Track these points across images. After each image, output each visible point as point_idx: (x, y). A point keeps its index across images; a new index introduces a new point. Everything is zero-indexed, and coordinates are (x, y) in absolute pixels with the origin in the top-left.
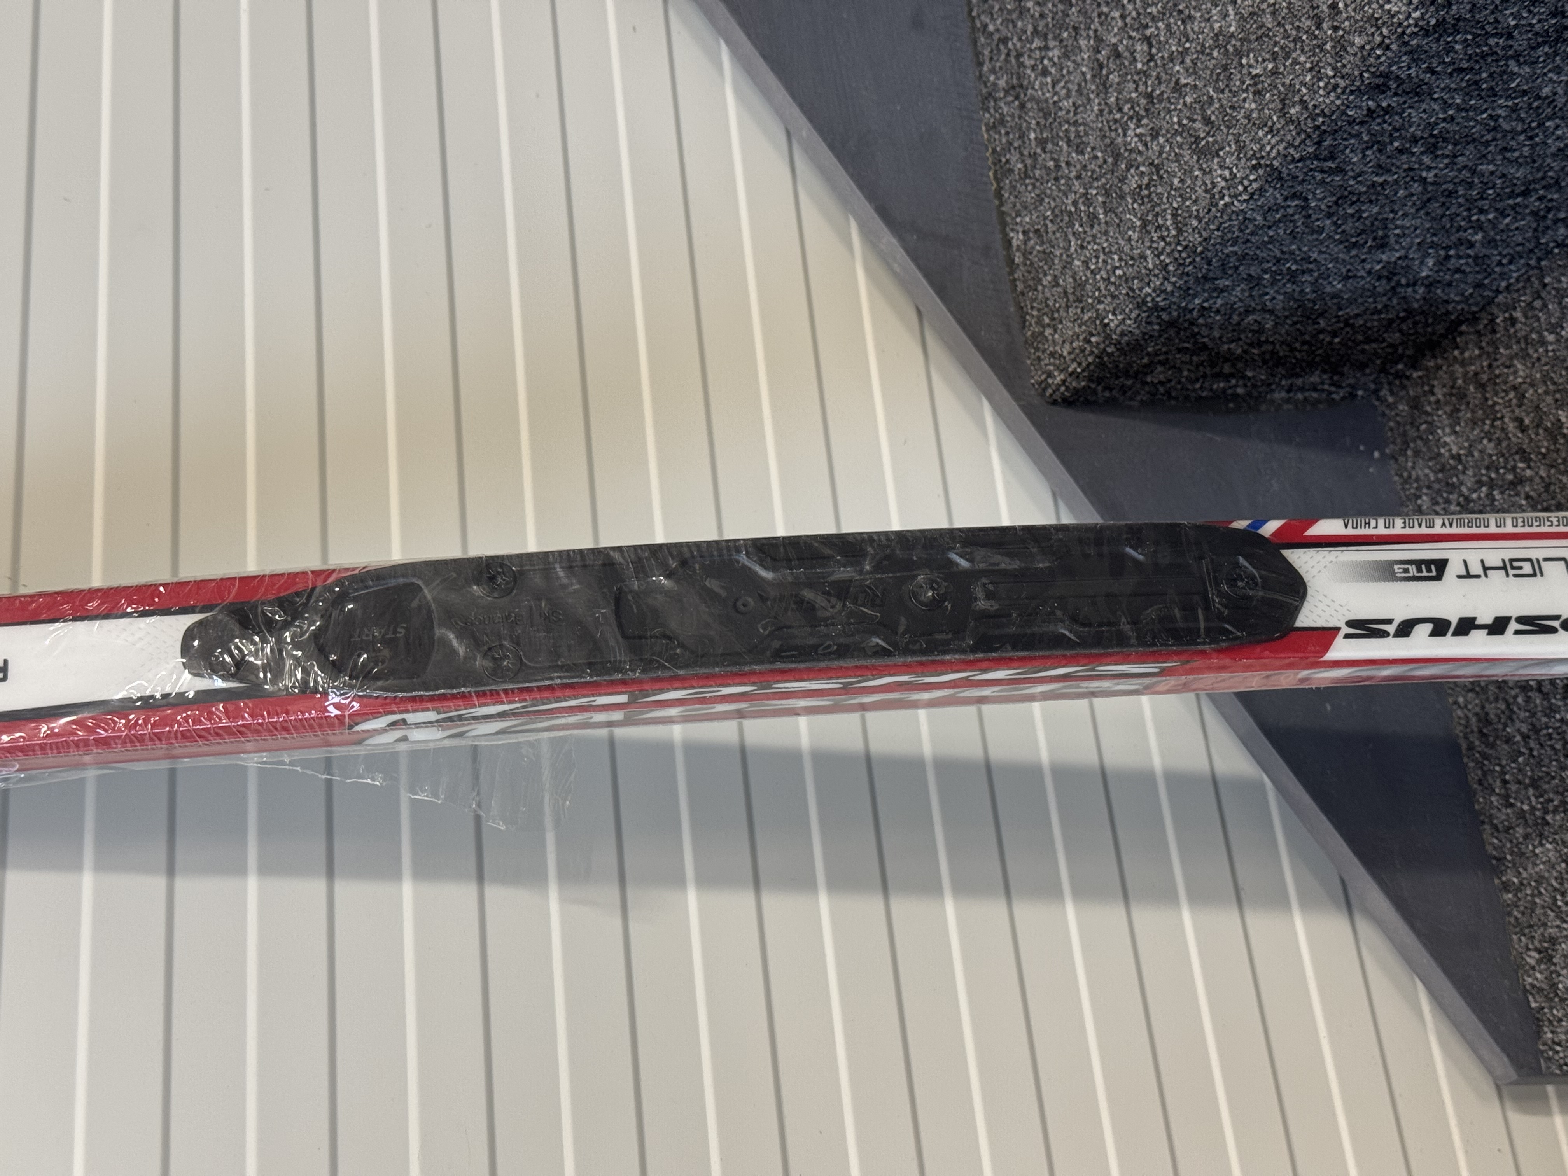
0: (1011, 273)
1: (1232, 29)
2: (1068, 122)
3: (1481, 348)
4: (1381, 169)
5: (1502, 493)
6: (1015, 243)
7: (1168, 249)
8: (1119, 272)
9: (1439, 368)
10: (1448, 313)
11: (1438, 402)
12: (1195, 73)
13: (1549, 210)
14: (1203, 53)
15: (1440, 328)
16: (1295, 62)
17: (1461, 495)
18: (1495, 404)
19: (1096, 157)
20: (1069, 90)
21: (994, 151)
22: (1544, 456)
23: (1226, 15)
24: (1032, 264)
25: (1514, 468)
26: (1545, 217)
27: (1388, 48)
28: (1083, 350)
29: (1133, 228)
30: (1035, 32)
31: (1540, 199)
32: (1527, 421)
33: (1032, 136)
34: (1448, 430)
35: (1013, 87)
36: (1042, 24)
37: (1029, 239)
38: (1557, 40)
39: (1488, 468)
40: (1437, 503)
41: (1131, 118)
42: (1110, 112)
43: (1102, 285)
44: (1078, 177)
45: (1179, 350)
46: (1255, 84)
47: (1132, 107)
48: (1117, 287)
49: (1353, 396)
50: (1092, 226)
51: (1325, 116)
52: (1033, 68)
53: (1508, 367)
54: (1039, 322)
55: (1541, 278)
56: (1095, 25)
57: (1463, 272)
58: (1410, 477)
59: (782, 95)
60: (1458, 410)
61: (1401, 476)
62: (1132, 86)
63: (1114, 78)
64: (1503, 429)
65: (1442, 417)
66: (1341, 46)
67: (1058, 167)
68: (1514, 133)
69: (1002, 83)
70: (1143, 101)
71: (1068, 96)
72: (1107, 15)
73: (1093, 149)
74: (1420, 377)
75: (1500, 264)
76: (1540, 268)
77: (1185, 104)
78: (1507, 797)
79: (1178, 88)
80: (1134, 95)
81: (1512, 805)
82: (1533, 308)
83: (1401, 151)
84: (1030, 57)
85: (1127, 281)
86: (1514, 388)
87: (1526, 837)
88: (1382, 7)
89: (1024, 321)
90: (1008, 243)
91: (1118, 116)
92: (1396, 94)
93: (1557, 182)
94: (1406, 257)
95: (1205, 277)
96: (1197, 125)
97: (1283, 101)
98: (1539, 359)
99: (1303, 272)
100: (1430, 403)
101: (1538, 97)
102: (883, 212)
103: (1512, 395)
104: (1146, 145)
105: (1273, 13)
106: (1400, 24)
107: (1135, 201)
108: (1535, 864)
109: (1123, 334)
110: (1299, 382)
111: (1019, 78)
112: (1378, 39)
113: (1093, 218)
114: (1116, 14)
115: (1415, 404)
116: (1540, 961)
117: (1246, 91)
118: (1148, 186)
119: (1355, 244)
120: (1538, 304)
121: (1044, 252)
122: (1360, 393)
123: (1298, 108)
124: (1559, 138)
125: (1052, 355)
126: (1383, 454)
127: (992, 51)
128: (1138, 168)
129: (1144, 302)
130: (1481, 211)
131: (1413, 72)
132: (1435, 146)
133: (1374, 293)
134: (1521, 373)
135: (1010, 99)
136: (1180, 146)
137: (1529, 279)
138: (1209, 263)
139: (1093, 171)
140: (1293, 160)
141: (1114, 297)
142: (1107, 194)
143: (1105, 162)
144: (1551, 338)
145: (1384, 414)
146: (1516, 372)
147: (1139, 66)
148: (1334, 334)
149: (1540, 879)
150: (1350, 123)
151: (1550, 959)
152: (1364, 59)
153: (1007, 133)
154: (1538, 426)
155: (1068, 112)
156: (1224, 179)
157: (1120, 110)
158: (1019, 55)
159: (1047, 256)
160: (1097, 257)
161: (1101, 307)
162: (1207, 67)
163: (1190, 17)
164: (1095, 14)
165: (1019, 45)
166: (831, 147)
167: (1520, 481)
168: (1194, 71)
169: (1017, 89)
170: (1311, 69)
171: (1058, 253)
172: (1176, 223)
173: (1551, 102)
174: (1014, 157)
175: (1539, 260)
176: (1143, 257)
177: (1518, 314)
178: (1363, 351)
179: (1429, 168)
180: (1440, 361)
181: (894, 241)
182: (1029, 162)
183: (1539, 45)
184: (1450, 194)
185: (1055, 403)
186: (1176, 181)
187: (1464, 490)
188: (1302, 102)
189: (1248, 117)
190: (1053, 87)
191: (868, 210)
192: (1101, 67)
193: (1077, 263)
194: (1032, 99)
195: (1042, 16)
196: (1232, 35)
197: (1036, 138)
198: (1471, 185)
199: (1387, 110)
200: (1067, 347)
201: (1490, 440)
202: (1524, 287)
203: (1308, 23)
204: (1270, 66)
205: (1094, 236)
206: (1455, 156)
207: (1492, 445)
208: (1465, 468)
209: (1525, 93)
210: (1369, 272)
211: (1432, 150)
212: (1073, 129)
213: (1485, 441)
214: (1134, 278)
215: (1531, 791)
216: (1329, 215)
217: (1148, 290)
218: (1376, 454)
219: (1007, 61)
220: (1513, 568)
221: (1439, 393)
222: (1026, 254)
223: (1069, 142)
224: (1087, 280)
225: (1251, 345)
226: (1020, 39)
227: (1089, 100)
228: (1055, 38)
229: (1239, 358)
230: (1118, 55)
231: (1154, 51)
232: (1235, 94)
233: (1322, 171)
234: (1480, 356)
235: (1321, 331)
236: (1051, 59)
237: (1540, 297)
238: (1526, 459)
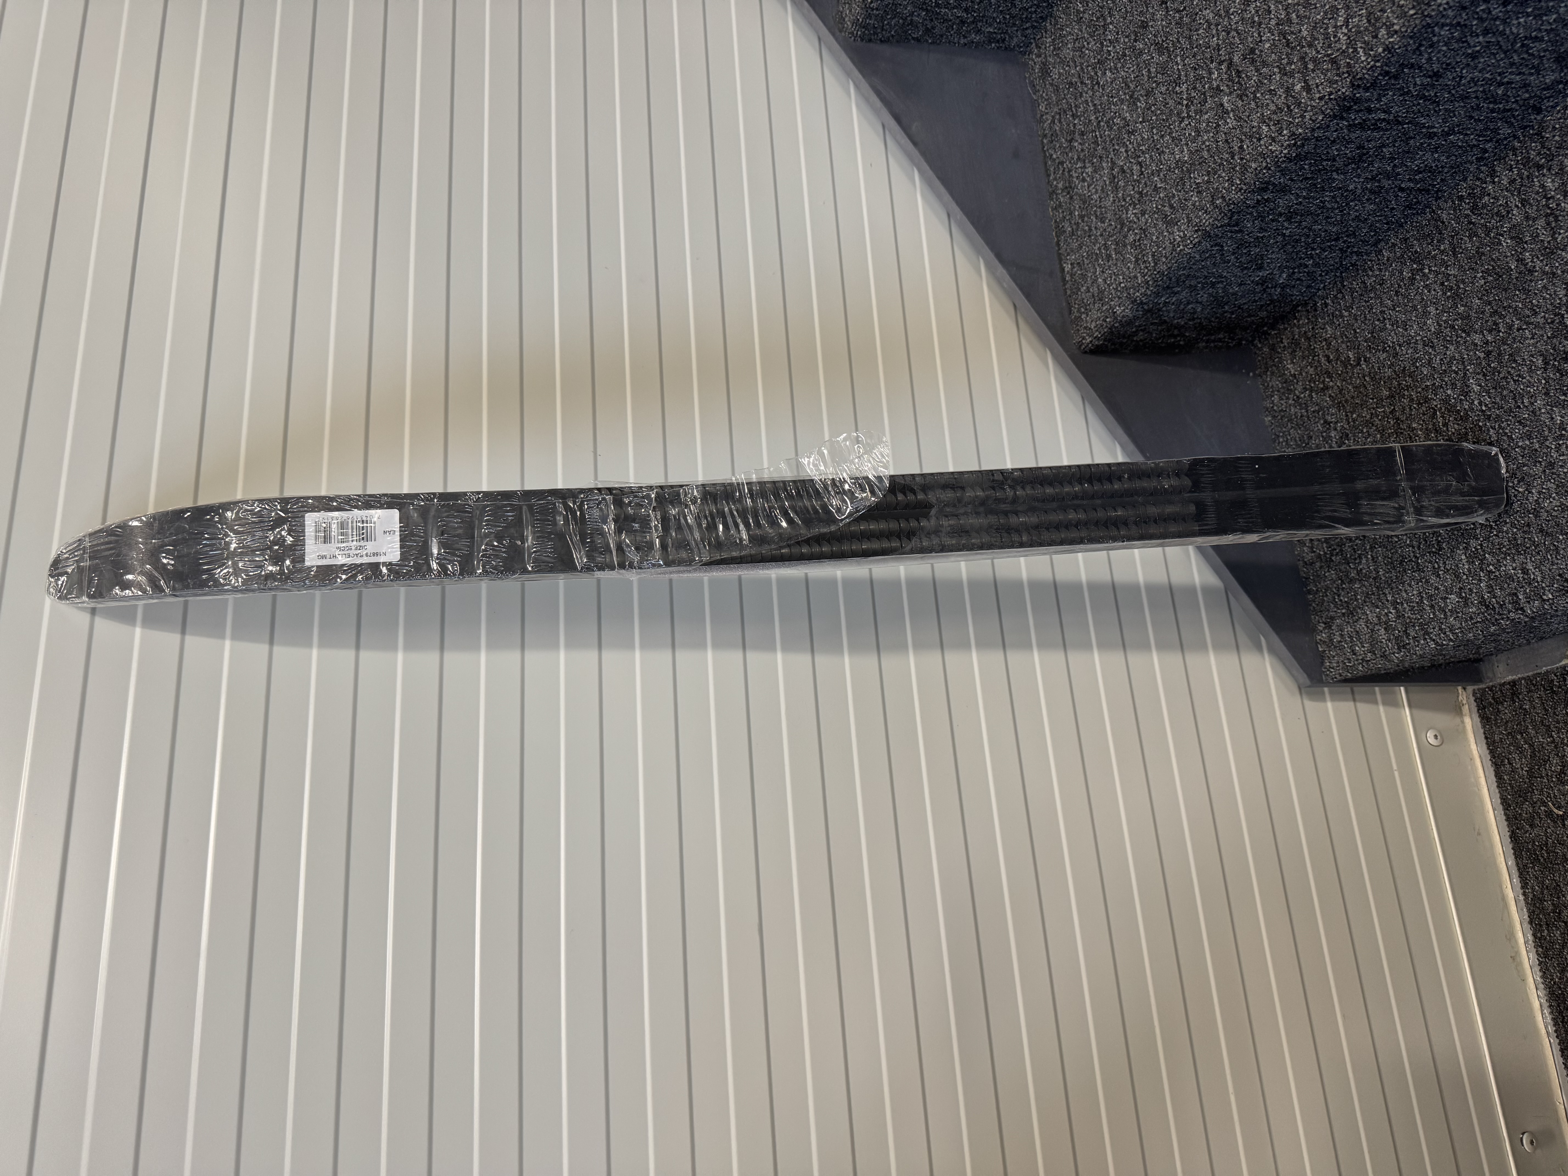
0: (1064, 285)
1: (1186, 158)
2: (1096, 206)
3: (1308, 319)
4: (1262, 229)
5: (1317, 394)
6: (1066, 269)
7: (1149, 273)
8: (1122, 285)
9: (1286, 329)
10: (1292, 301)
11: (1285, 346)
12: (1165, 181)
13: (1348, 247)
14: (1170, 171)
15: (1287, 309)
16: (1220, 176)
17: (1295, 395)
18: (1315, 348)
19: (1111, 225)
20: (1096, 190)
21: (1056, 221)
22: (1340, 375)
23: (1183, 151)
24: (1075, 281)
25: (1323, 382)
26: (1346, 251)
27: (1270, 169)
28: (1102, 326)
29: (1131, 262)
30: (1079, 159)
31: (1344, 242)
32: (1331, 357)
33: (1077, 213)
34: (1289, 361)
35: (1066, 188)
36: (1082, 155)
37: (1074, 268)
38: (1359, 161)
39: (1310, 381)
40: (1282, 399)
41: (1130, 205)
42: (1119, 201)
43: (1113, 292)
44: (1101, 235)
45: (1152, 324)
46: (1198, 188)
47: (1131, 199)
48: (1122, 293)
49: (1240, 344)
50: (1108, 261)
51: (1235, 204)
52: (1077, 178)
53: (1323, 329)
54: (1079, 311)
55: (1342, 283)
56: (1112, 155)
57: (1302, 280)
58: (1268, 386)
59: (947, 197)
60: (1295, 351)
61: (1264, 385)
62: (1131, 188)
63: (1121, 183)
64: (1318, 361)
65: (1286, 355)
66: (1245, 168)
67: (1090, 230)
68: (1333, 208)
69: (1060, 185)
70: (1137, 196)
71: (1096, 192)
72: (1118, 151)
73: (1110, 220)
74: (1276, 334)
75: (1321, 275)
76: (1342, 277)
77: (1160, 198)
78: (1312, 548)
79: (1156, 189)
80: (1132, 192)
81: (1314, 552)
82: (1337, 298)
83: (1273, 220)
84: (1075, 172)
85: (1126, 290)
86: (1325, 340)
87: (1321, 567)
88: (1267, 148)
89: (1071, 311)
90: (1063, 269)
91: (1123, 203)
92: (1272, 192)
93: (1354, 233)
94: (1272, 273)
95: (1168, 287)
96: (1166, 209)
97: (1212, 196)
98: (1339, 325)
99: (1218, 283)
100: (1280, 347)
101: (1347, 190)
102: (999, 256)
103: (1324, 343)
104: (1138, 219)
105: (1208, 151)
106: (1276, 157)
107: (1132, 248)
108: (1325, 581)
109: (1123, 316)
110: (1213, 337)
111: (1069, 183)
112: (1264, 164)
113: (1109, 257)
114: (1123, 150)
115: (1273, 348)
116: (1325, 628)
117: (1193, 191)
118: (1139, 240)
119: (1246, 268)
120: (1340, 296)
121: (1082, 274)
122: (1244, 342)
123: (1220, 200)
124: (1356, 211)
125: (1085, 328)
126: (1254, 374)
127: (1055, 169)
128: (1134, 231)
129: (1136, 300)
130: (1313, 249)
131: (1282, 180)
132: (1291, 217)
133: (1254, 293)
134: (1330, 332)
135: (1065, 194)
136: (1157, 220)
137: (1336, 282)
138: (1170, 280)
139: (1110, 232)
140: (1217, 227)
141: (1119, 298)
142: (1117, 244)
143: (1116, 227)
144: (1346, 314)
145: (1256, 353)
146: (1326, 332)
147: (1135, 177)
148: (1232, 313)
149: (1327, 588)
150: (1247, 207)
151: (1330, 627)
152: (1256, 175)
153: (1063, 212)
154: (1337, 359)
155: (1096, 201)
156: (1180, 237)
157: (1124, 200)
158: (1070, 171)
159: (1084, 277)
160: (1111, 277)
161: (1112, 303)
162: (1172, 178)
163: (1163, 152)
164: (1112, 150)
165: (1069, 165)
166: (973, 223)
167: (1326, 388)
168: (1164, 180)
169: (1069, 189)
170: (1228, 180)
171: (1090, 275)
172: (1154, 260)
173: (1353, 192)
174: (1067, 224)
175: (1341, 273)
176: (1136, 277)
177: (1329, 301)
178: (1247, 321)
179: (1287, 229)
180: (1286, 326)
181: (1004, 272)
182: (1074, 227)
183: (1349, 164)
184: (1297, 241)
185: (1086, 352)
186: (1154, 238)
187: (1297, 392)
188: (1223, 197)
189: (1194, 205)
190: (1088, 188)
191: (991, 256)
192: (1114, 177)
193: (1100, 280)
194: (1077, 194)
195: (1082, 150)
196: (1186, 162)
197: (1078, 215)
198: (1308, 236)
199: (1267, 200)
200: (1093, 324)
201: (1311, 367)
202: (1333, 287)
203: (1227, 156)
204: (1206, 178)
205: (1110, 266)
206: (1301, 222)
207: (1312, 369)
208: (1298, 381)
209: (1340, 188)
210: (1253, 282)
211: (1289, 219)
212: (1099, 210)
213: (1309, 367)
214: (1130, 288)
215: (1325, 545)
216: (1234, 254)
217: (1138, 294)
218: (1251, 374)
219: (1063, 174)
221: (1285, 342)
222: (1072, 275)
223: (1096, 217)
224: (1105, 289)
225: (1189, 320)
226: (1070, 162)
227: (1108, 195)
228: (1089, 162)
229: (1183, 326)
230: (1124, 172)
231: (1143, 169)
232: (1187, 193)
233: (1231, 232)
234: (1308, 323)
235: (1226, 312)
236: (1087, 173)
237: (1341, 292)
238: (1330, 377)
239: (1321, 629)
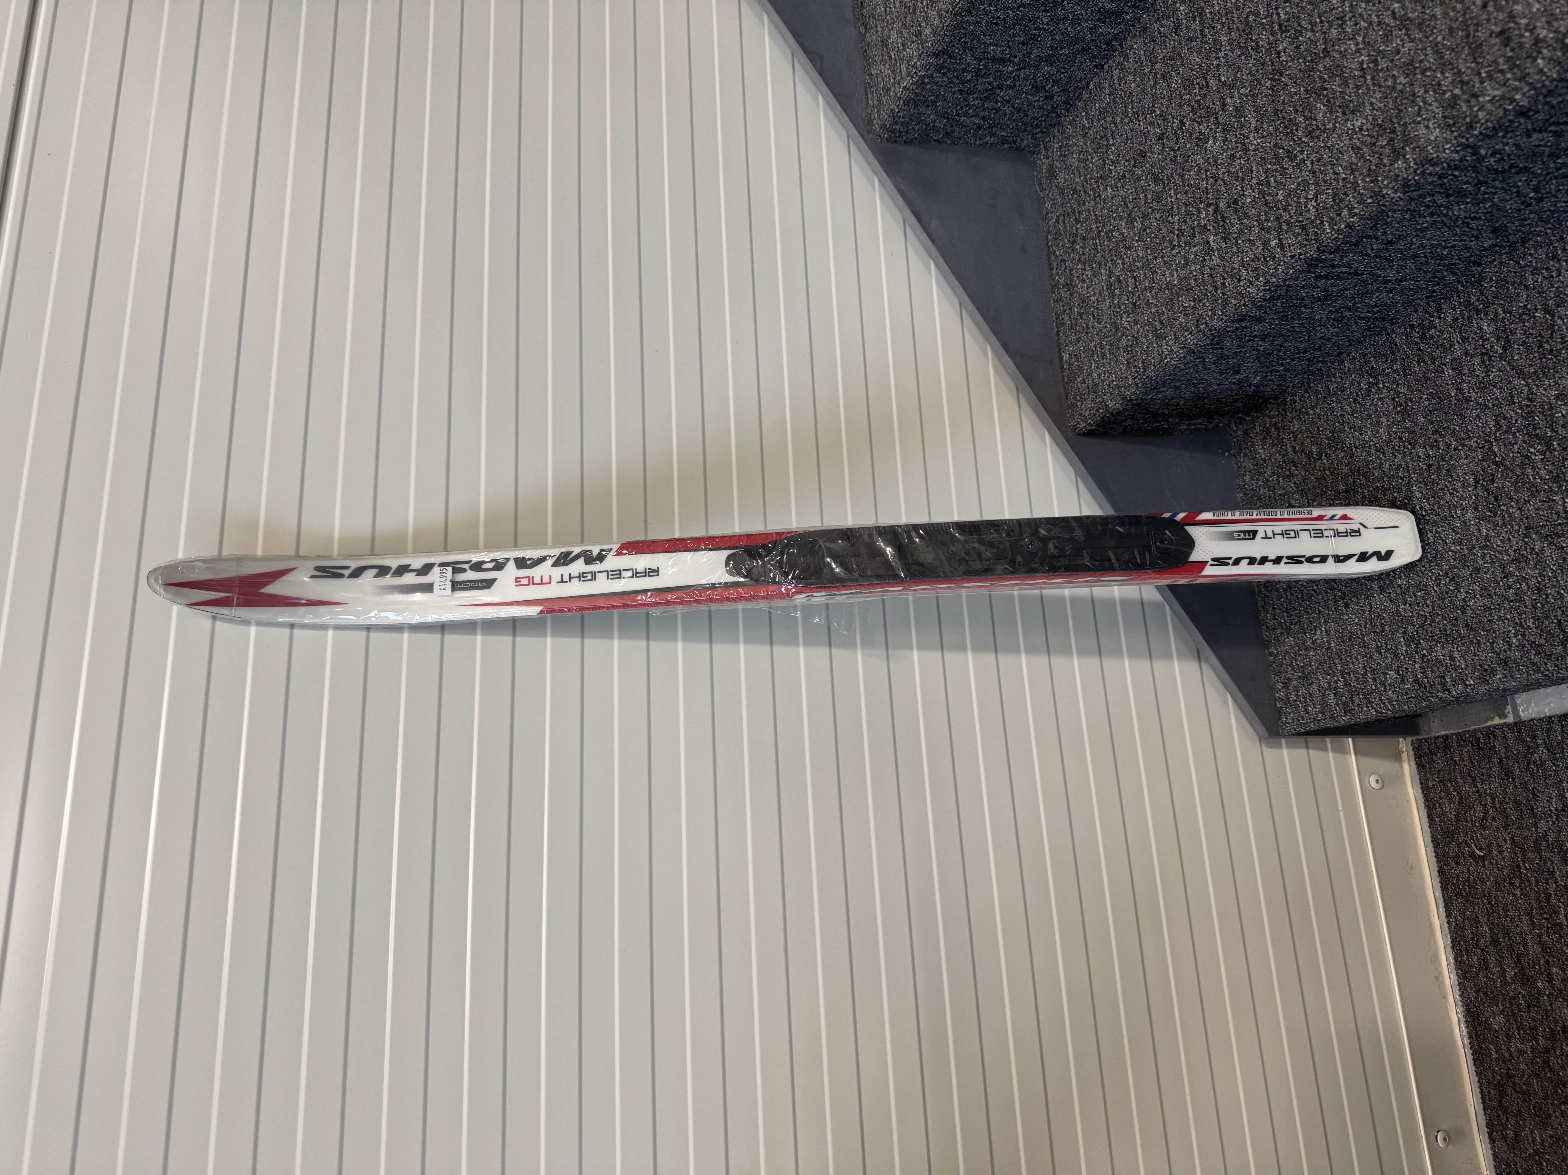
0: (1063, 372)
1: (1175, 282)
2: (1094, 307)
3: (1279, 411)
4: (1239, 346)
5: (1284, 479)
6: (1065, 359)
7: (1139, 377)
8: (1114, 383)
9: (1259, 417)
10: (1265, 395)
11: (1257, 433)
12: (1156, 298)
13: (1314, 358)
14: (1161, 290)
15: (1261, 401)
16: (1204, 305)
17: (1264, 477)
18: (1283, 438)
19: (1107, 327)
20: (1095, 292)
21: (1056, 313)
22: (1304, 466)
23: (1173, 275)
24: (1072, 370)
25: (1290, 469)
26: (1313, 360)
27: (1247, 306)
28: (1095, 415)
29: (1123, 364)
30: (1079, 260)
31: (1311, 354)
32: (1297, 449)
33: (1076, 310)
34: (1260, 447)
35: (1067, 284)
36: (1083, 257)
37: (1072, 358)
38: (1324, 300)
39: (1277, 467)
40: (1253, 480)
41: (1124, 312)
42: (1115, 308)
43: (1106, 387)
44: (1098, 334)
45: (1139, 413)
46: (1185, 311)
47: (1125, 308)
48: (1114, 390)
49: (1217, 426)
50: (1103, 359)
51: (1216, 330)
52: (1078, 277)
53: (1291, 422)
54: (1075, 398)
55: (1309, 384)
56: (1109, 264)
57: (1273, 381)
58: (1241, 465)
59: (960, 290)
60: (1266, 439)
61: (1237, 464)
62: (1126, 298)
63: (1117, 292)
64: (1286, 450)
65: (1258, 441)
66: (1226, 304)
67: (1088, 327)
68: (1301, 332)
69: (1062, 281)
70: (1131, 306)
71: (1094, 295)
72: (1115, 262)
73: (1105, 323)
74: (1250, 420)
75: (1290, 377)
76: (1309, 379)
77: (1151, 312)
78: (1274, 615)
79: (1148, 304)
80: (1127, 302)
81: (1276, 619)
82: (1304, 397)
83: (1249, 341)
84: (1076, 272)
85: (1118, 388)
86: (1293, 432)
87: (1281, 633)
88: (1245, 289)
89: (1067, 396)
90: (1061, 358)
91: (1118, 310)
92: (1249, 321)
93: (1320, 348)
94: (1247, 376)
95: (1155, 388)
96: (1156, 323)
97: (1197, 321)
98: (1305, 421)
99: (1200, 384)
100: (1253, 433)
101: (1314, 319)
102: (1005, 346)
103: (1291, 435)
104: (1131, 326)
105: (1195, 280)
106: (1253, 297)
107: (1124, 352)
108: (1284, 646)
109: (1114, 409)
110: (1193, 422)
111: (1070, 281)
112: (1243, 302)
113: (1103, 356)
114: (1120, 262)
115: (1246, 433)
116: (1283, 688)
117: (1180, 313)
118: (1131, 346)
119: (1224, 373)
120: (1306, 395)
121: (1078, 366)
122: (1221, 425)
123: (1204, 326)
124: (1322, 333)
125: (1080, 414)
126: (1229, 454)
127: (1057, 264)
128: (1127, 337)
129: (1126, 397)
130: (1284, 359)
131: (1258, 314)
132: (1265, 338)
133: (1232, 390)
134: (1296, 426)
135: (1066, 290)
136: (1148, 331)
137: (1303, 383)
138: (1158, 383)
139: (1105, 333)
140: (1200, 346)
141: (1112, 394)
142: (1111, 345)
143: (1111, 330)
144: (1311, 412)
145: (1231, 435)
146: (1294, 425)
147: (1130, 289)
148: (1212, 405)
149: (1286, 653)
150: (1227, 332)
151: (1288, 687)
152: (1235, 309)
153: (1063, 306)
154: (1302, 451)
155: (1094, 303)
156: (1168, 351)
157: (1120, 308)
158: (1071, 270)
159: (1080, 368)
160: (1105, 374)
161: (1105, 397)
162: (1162, 297)
163: (1155, 271)
164: (1110, 259)
165: (1071, 265)
166: (982, 315)
167: (1291, 475)
168: (1155, 297)
169: (1069, 285)
170: (1211, 310)
171: (1086, 368)
172: (1144, 366)
173: (1320, 321)
174: (1066, 318)
175: (1309, 375)
176: (1126, 378)
177: (1297, 398)
178: (1224, 410)
179: (1261, 346)
180: (1259, 414)
181: (1009, 359)
182: (1074, 322)
183: (1316, 302)
184: (1270, 354)
185: (1080, 435)
186: (1145, 347)
187: (1266, 475)
188: (1206, 323)
189: (1181, 325)
190: (1087, 289)
191: (998, 345)
192: (1111, 285)
193: (1094, 374)
194: (1077, 292)
195: (1083, 254)
196: (1175, 285)
197: (1077, 311)
198: (1280, 351)
199: (1245, 327)
200: (1088, 412)
201: (1280, 455)
202: (1301, 386)
203: (1211, 288)
204: (1192, 304)
205: (1104, 364)
206: (1274, 341)
207: (1280, 457)
208: (1267, 466)
209: (1308, 318)
210: (1230, 382)
211: (1263, 340)
212: (1096, 311)
213: (1277, 455)
214: (1122, 387)
215: (1285, 614)
216: (1214, 364)
217: (1127, 393)
218: (1227, 454)
219: (1065, 271)
220: (1286, 534)
221: (1258, 429)
222: (1070, 365)
223: (1094, 317)
224: (1099, 383)
225: (1173, 410)
226: (1072, 262)
227: (1105, 299)
228: (1089, 266)
229: (1167, 415)
230: (1120, 281)
231: (1137, 284)
232: (1175, 313)
233: (1213, 349)
234: (1278, 415)
235: (1206, 404)
236: (1087, 276)
237: (1307, 392)
238: (1296, 466)
239: (1280, 687)
